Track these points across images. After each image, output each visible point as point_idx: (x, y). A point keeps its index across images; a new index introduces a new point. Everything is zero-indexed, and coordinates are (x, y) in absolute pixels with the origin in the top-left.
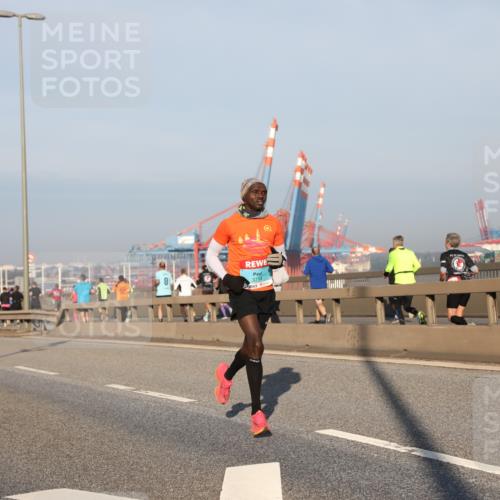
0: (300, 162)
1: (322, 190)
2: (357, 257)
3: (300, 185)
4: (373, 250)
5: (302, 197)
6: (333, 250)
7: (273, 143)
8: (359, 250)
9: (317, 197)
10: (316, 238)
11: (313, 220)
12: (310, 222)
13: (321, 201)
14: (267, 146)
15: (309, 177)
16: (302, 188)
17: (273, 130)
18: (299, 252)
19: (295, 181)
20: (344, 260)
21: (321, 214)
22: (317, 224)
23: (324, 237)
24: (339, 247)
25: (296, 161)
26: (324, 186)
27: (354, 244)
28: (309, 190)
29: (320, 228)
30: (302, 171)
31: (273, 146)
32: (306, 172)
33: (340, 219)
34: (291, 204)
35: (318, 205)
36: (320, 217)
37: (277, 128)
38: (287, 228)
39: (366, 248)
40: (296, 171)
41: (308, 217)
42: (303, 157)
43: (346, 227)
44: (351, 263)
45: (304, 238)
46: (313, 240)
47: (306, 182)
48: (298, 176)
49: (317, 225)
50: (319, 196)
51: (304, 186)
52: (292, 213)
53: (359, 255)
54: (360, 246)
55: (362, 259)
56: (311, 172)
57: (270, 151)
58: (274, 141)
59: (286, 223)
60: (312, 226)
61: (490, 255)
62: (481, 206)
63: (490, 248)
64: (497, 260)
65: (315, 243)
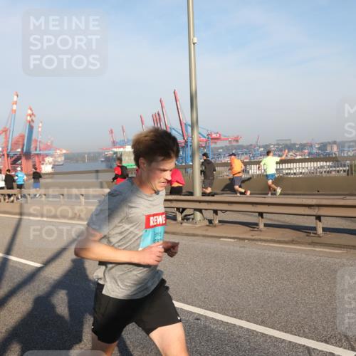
0: (30, 112)
1: (40, 125)
2: (58, 155)
3: (30, 122)
4: (64, 152)
5: (31, 128)
6: (46, 152)
8: (58, 151)
10: (38, 146)
11: (36, 138)
13: (40, 129)
14: (13, 104)
15: (34, 118)
18: (30, 153)
19: (27, 120)
20: (52, 156)
21: (40, 135)
22: (39, 140)
23: (42, 146)
24: (49, 150)
25: (27, 111)
26: (41, 122)
27: (56, 149)
28: (34, 125)
29: (40, 142)
30: (31, 116)
31: (16, 104)
32: (33, 117)
34: (26, 131)
35: (39, 131)
36: (40, 137)
37: (17, 96)
39: (61, 151)
40: (27, 116)
41: (34, 137)
42: (31, 109)
43: (52, 141)
44: (55, 157)
45: (32, 147)
47: (32, 121)
48: (29, 118)
50: (39, 127)
51: (32, 123)
52: (26, 135)
54: (59, 149)
55: (60, 156)
56: (35, 116)
57: (15, 107)
58: (16, 102)
59: (24, 139)
60: (36, 141)
61: (116, 153)
62: (112, 132)
63: (115, 150)
64: (119, 155)
65: (38, 149)
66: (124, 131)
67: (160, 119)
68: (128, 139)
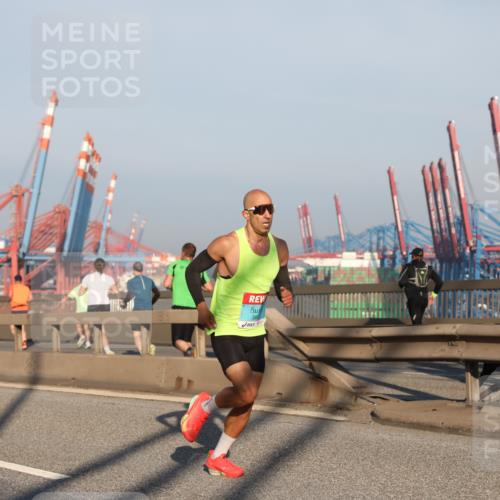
0: (86, 147)
1: (113, 184)
2: (154, 268)
3: (85, 175)
5: (87, 191)
7: (51, 121)
8: (156, 259)
9: (106, 192)
10: (102, 242)
11: (99, 220)
12: (95, 222)
13: (110, 196)
14: (44, 124)
15: (96, 166)
16: (87, 180)
17: (52, 105)
19: (79, 170)
21: (111, 212)
22: (106, 225)
23: (113, 241)
25: (81, 145)
26: (116, 178)
27: (150, 252)
28: (96, 182)
29: (108, 230)
30: (88, 159)
31: (52, 125)
32: (93, 160)
33: (134, 220)
34: (72, 199)
35: (107, 202)
36: (109, 217)
37: (56, 102)
38: (66, 230)
39: (163, 257)
40: (80, 158)
41: (93, 216)
42: (90, 141)
43: (142, 231)
45: (87, 242)
46: (98, 244)
47: (92, 172)
48: (83, 164)
49: (104, 227)
50: (109, 190)
51: (90, 179)
52: (73, 210)
53: (156, 265)
54: (158, 254)
55: (160, 271)
56: (100, 160)
57: (47, 132)
58: (53, 118)
59: (65, 221)
60: (98, 227)
61: (312, 271)
62: (305, 212)
63: (312, 262)
64: (321, 278)
65: (102, 250)
66: (338, 212)
67: (443, 181)
68: (348, 234)
